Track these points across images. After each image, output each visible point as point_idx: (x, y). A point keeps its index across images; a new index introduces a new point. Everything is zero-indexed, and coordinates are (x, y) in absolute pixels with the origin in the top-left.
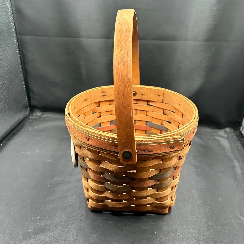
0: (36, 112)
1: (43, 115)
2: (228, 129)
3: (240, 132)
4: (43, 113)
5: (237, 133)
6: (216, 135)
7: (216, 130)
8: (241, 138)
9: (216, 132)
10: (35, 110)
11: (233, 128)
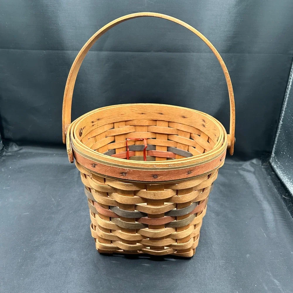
0: (12, 146)
1: (20, 149)
2: (254, 161)
3: (270, 164)
4: (21, 147)
5: (266, 166)
6: (240, 169)
7: (241, 163)
8: (271, 172)
9: (241, 165)
10: (11, 143)
11: (260, 159)
